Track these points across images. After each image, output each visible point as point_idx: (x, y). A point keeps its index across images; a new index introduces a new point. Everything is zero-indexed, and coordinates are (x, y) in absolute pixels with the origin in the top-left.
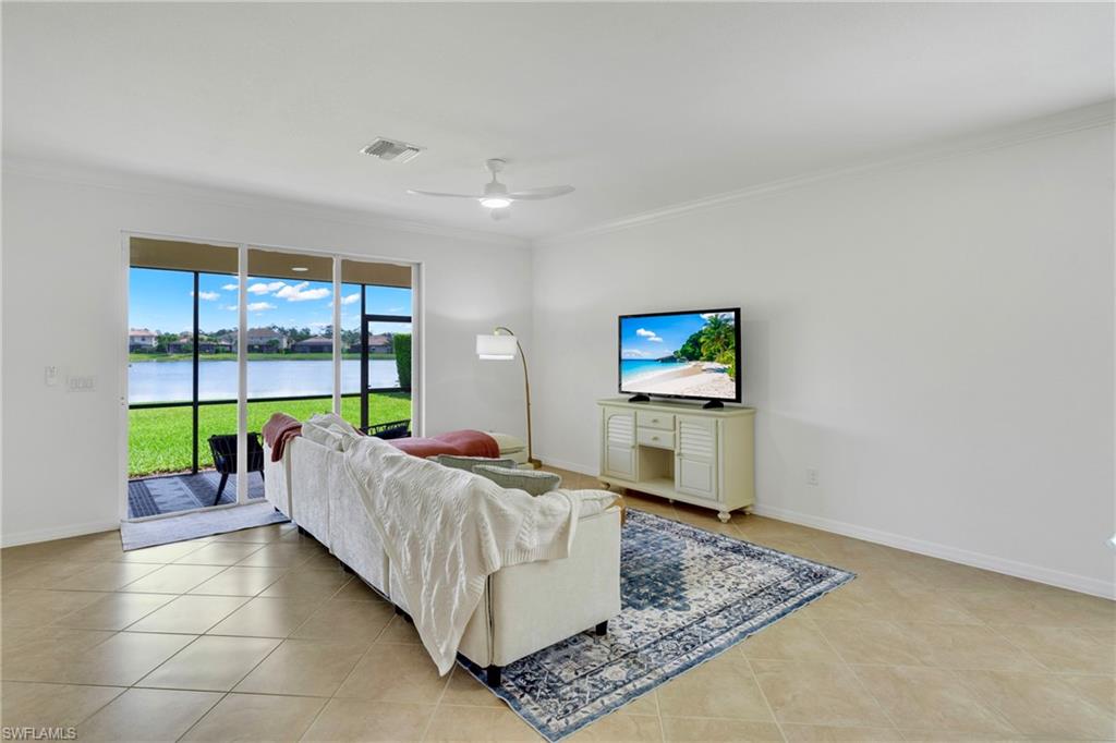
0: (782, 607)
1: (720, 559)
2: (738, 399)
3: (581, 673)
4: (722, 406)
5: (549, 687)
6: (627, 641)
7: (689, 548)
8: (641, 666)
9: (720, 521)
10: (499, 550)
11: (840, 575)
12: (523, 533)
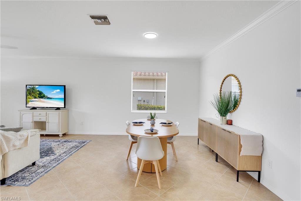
0: (78, 149)
1: (62, 144)
2: (65, 107)
3: (31, 173)
4: (60, 109)
5: (22, 179)
6: (42, 164)
7: (53, 144)
8: (47, 167)
9: (60, 137)
10: (7, 147)
11: (88, 141)
12: (15, 142)
